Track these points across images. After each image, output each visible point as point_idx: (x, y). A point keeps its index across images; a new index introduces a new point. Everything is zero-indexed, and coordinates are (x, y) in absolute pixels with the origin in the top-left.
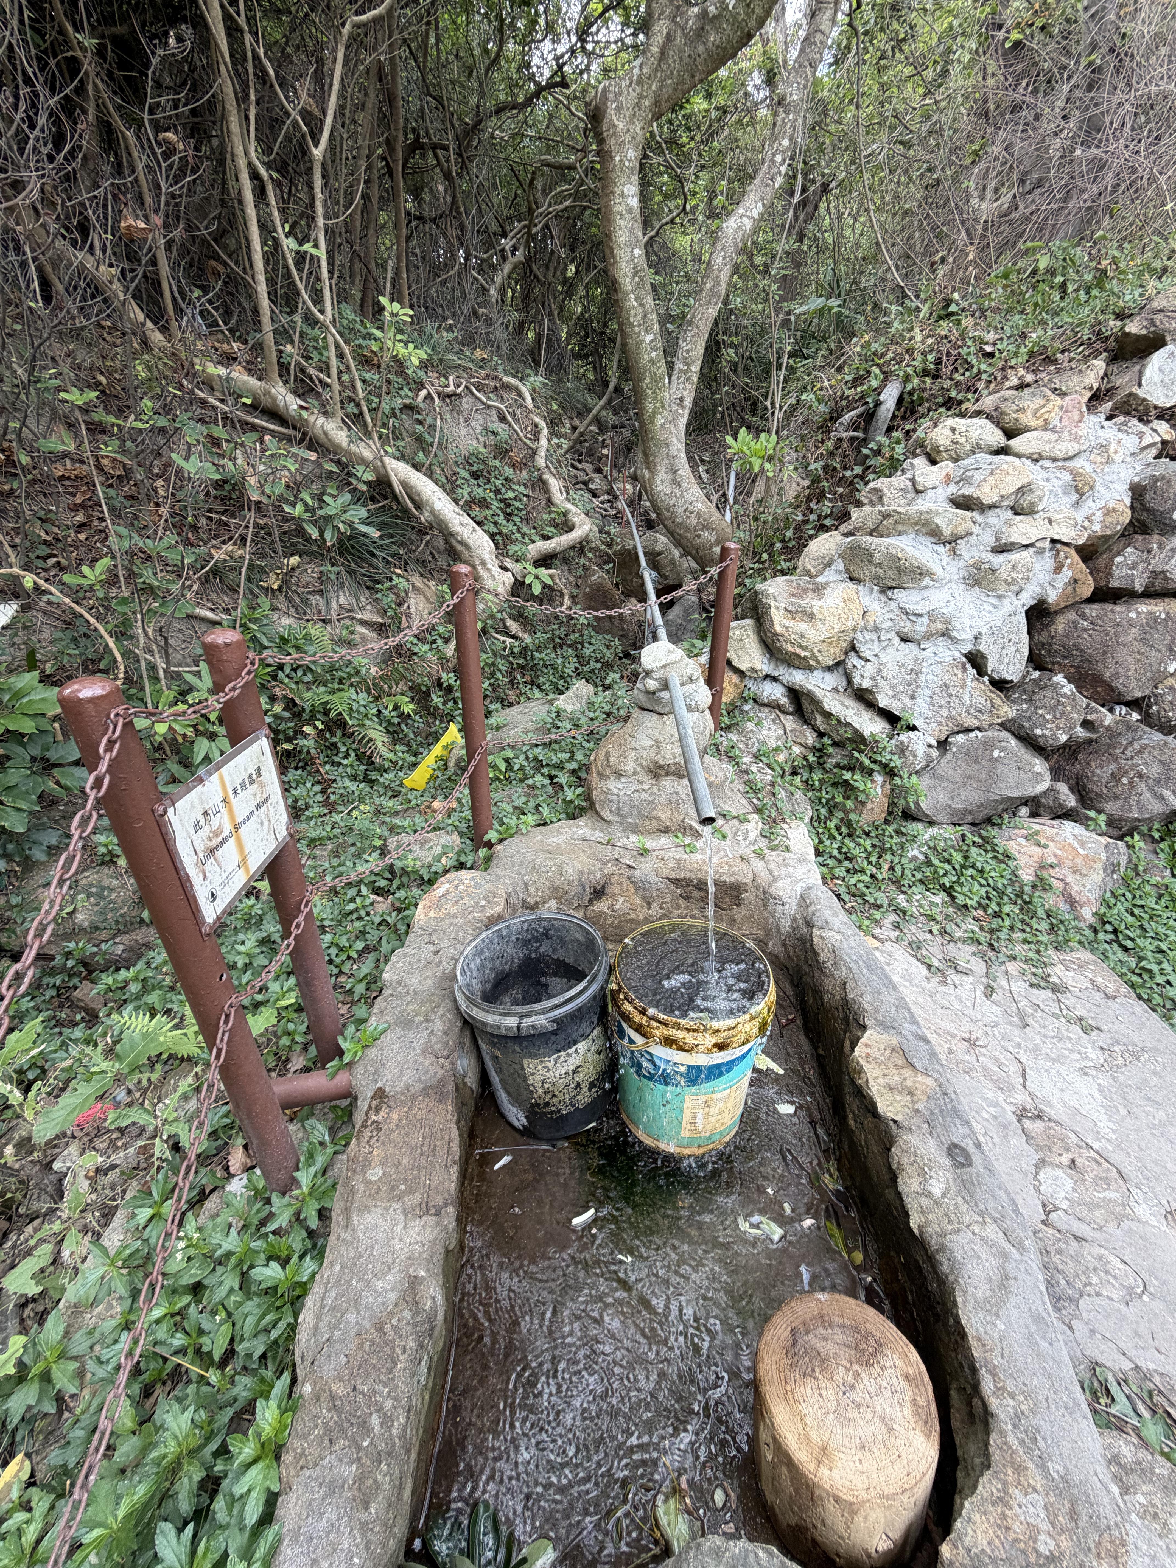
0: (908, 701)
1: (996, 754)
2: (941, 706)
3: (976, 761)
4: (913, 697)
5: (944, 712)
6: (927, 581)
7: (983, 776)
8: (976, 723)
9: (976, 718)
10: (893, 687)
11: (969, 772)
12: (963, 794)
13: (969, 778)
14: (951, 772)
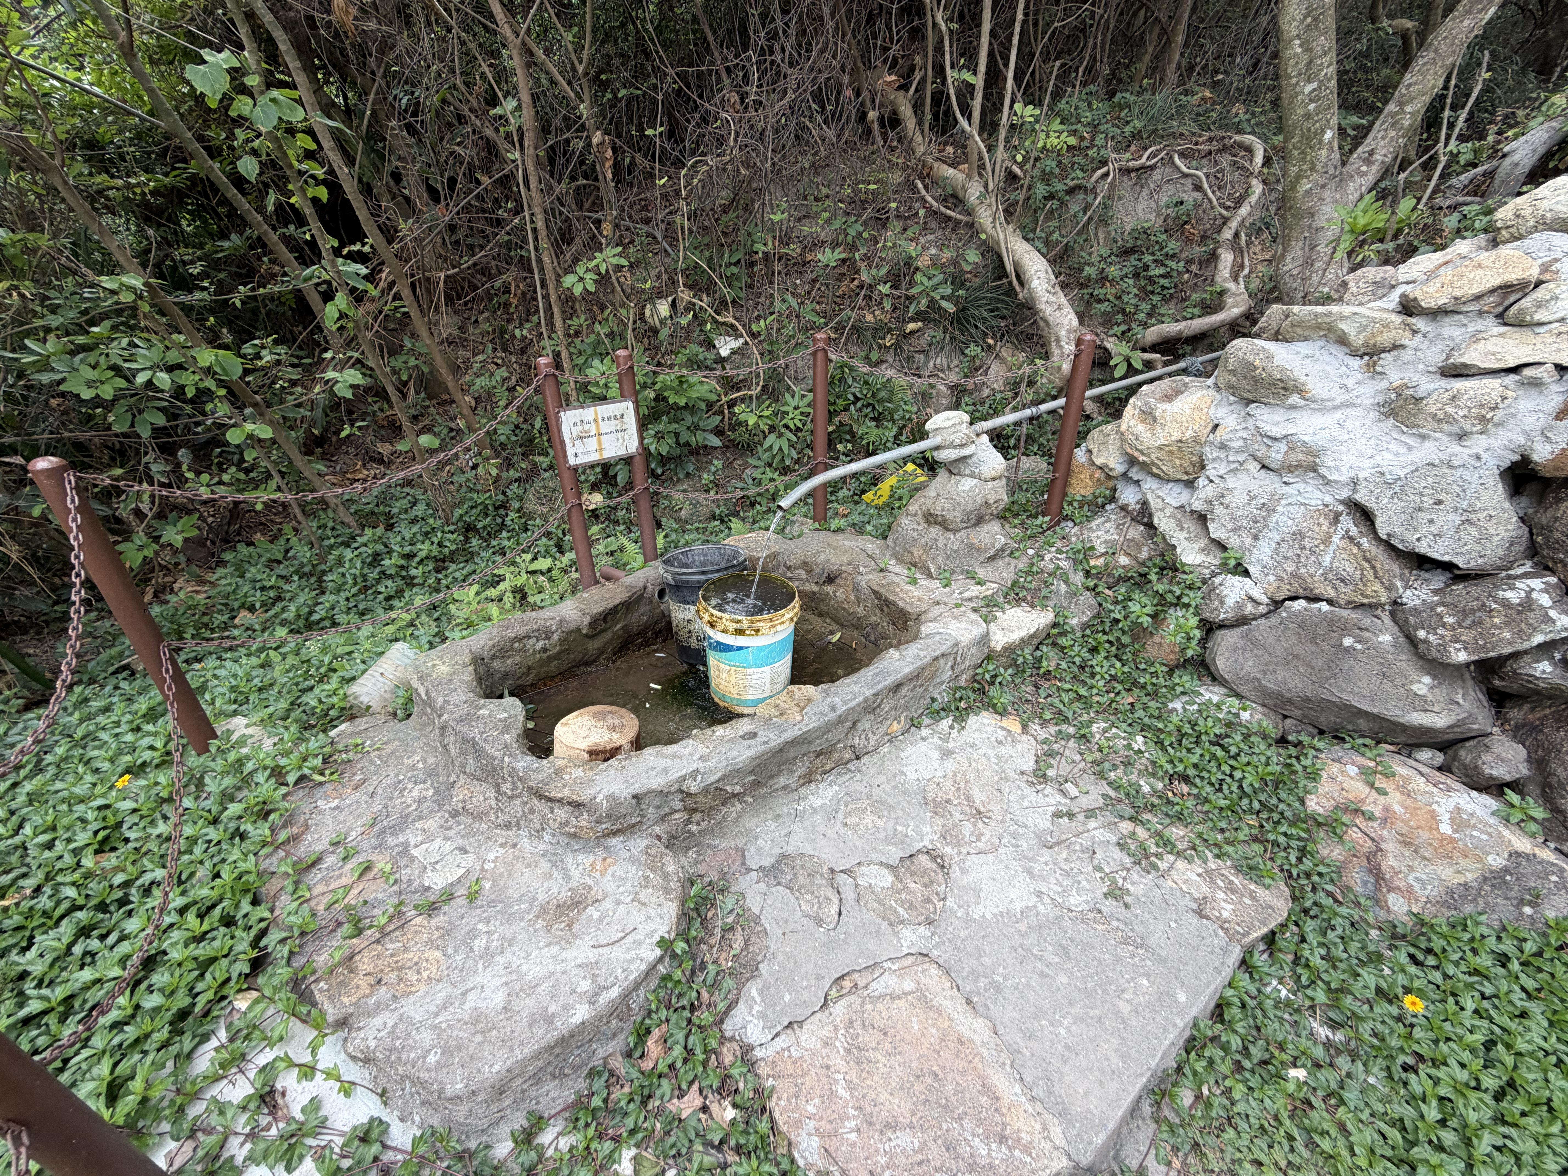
0: (1248, 541)
1: (1348, 641)
2: (1286, 558)
3: (1313, 641)
4: (1256, 538)
5: (1290, 567)
6: (1294, 399)
7: (1319, 663)
8: (1332, 593)
9: (1334, 587)
10: (1233, 519)
11: (1299, 650)
12: (1281, 674)
13: (1296, 657)
14: (1272, 640)
